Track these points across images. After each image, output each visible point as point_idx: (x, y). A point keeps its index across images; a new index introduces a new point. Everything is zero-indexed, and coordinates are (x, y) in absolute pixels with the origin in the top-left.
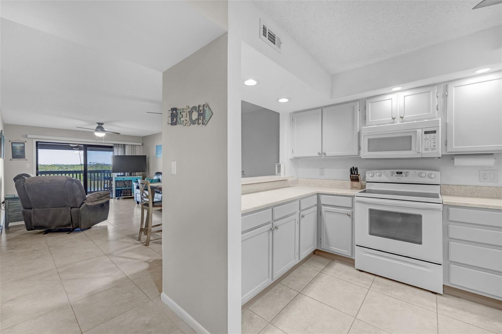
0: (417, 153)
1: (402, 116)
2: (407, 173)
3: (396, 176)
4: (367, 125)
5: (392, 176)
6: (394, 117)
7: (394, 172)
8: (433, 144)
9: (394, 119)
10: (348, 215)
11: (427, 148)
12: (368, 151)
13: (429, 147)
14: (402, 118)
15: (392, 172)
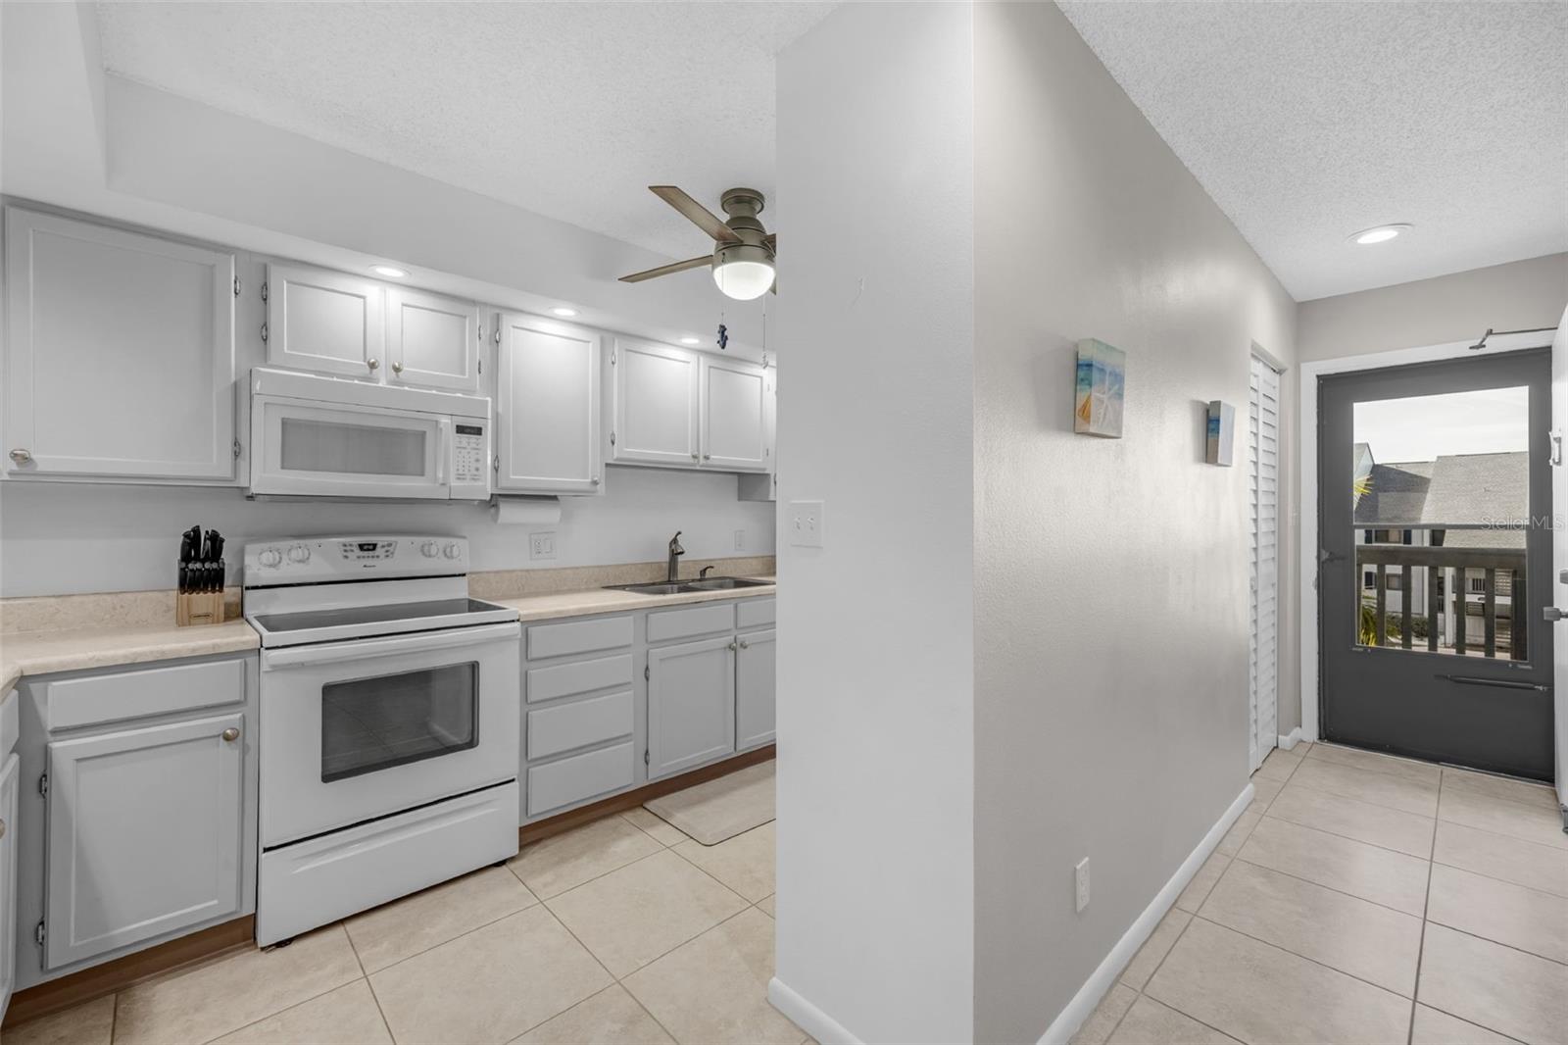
0: (437, 485)
1: (397, 364)
2: (390, 545)
3: (359, 557)
4: (270, 362)
5: (346, 557)
6: (373, 360)
7: (351, 545)
8: (474, 465)
9: (372, 366)
10: (227, 738)
11: (461, 472)
12: (283, 468)
13: (466, 472)
14: (397, 370)
15: (345, 545)
